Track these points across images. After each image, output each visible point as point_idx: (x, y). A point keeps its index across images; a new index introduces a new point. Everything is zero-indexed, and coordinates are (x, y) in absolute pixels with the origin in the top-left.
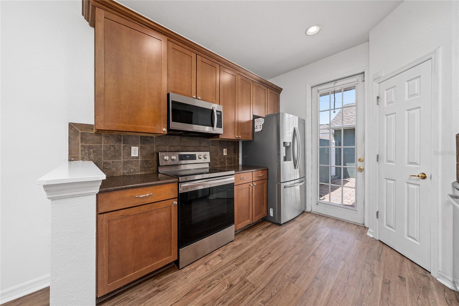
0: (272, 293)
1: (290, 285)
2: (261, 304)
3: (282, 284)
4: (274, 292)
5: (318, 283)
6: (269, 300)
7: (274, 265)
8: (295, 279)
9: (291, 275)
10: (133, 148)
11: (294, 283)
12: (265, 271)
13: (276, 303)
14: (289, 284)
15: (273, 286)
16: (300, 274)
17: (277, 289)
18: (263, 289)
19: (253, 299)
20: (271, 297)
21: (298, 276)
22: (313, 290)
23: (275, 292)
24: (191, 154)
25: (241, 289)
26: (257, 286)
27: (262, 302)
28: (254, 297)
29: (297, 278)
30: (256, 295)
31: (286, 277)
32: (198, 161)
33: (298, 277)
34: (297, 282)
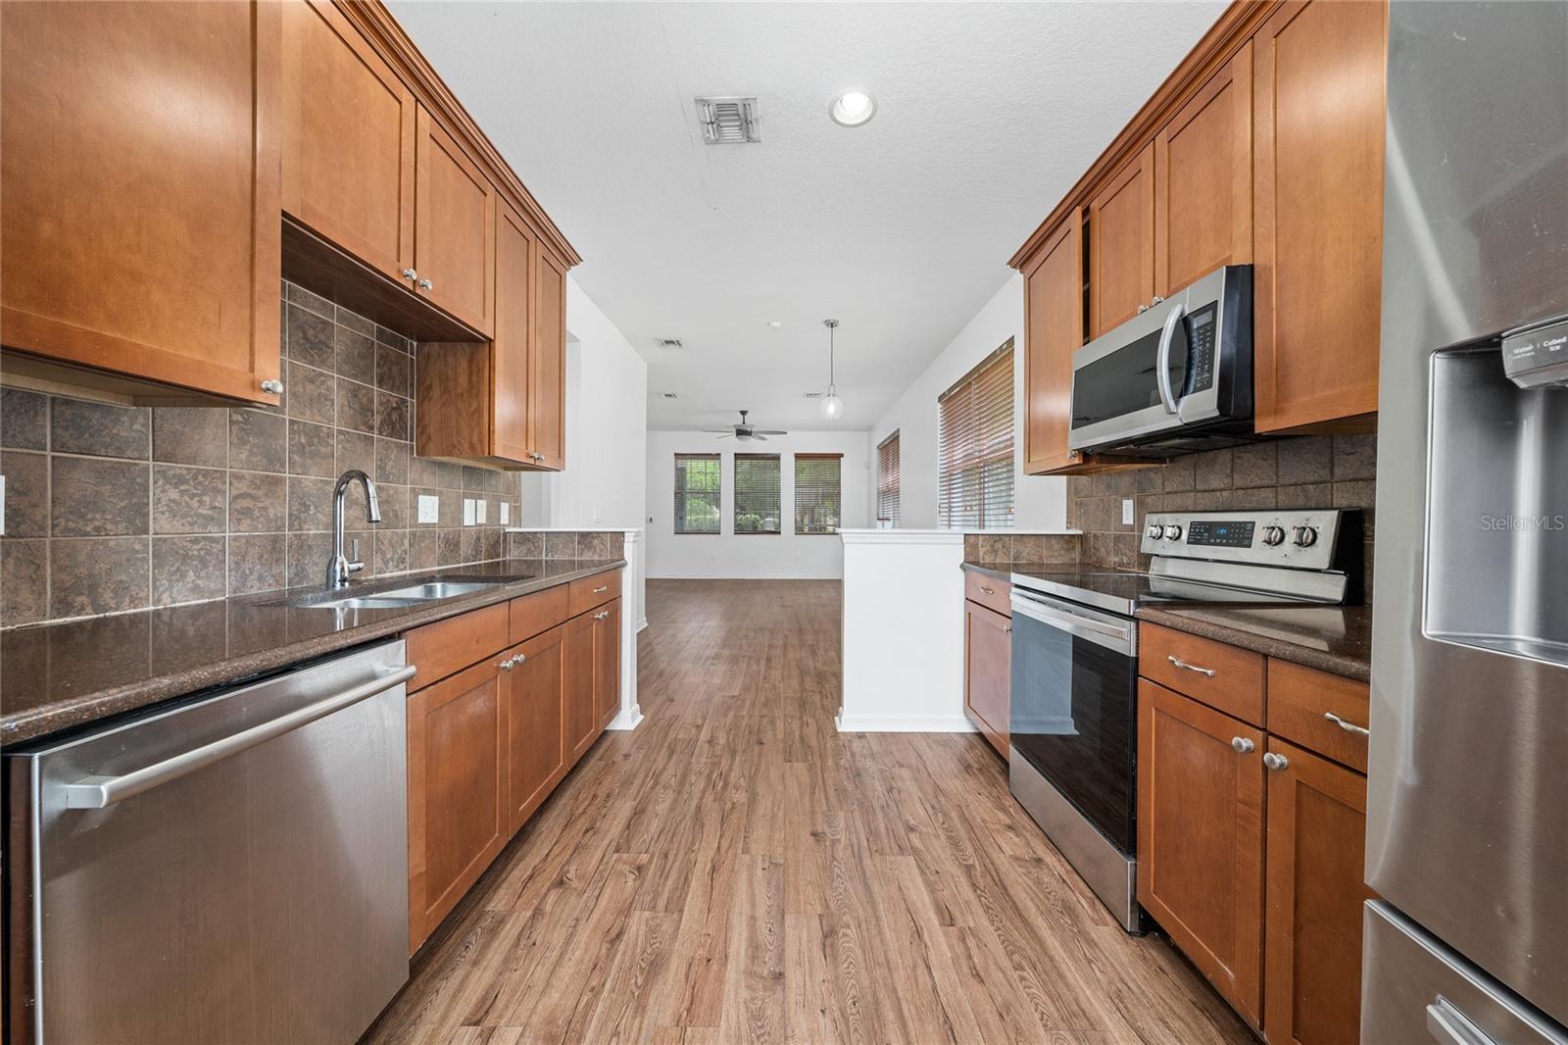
0: (840, 863)
1: (825, 906)
2: (838, 837)
3: (840, 894)
4: (836, 868)
5: (767, 959)
6: (832, 850)
7: (912, 936)
8: (825, 929)
9: (845, 935)
10: (1125, 502)
11: (821, 916)
12: (905, 900)
13: (818, 854)
14: (828, 907)
15: (851, 878)
16: (825, 957)
17: (838, 876)
18: (861, 860)
19: (855, 835)
20: (833, 857)
21: (827, 943)
22: (770, 930)
23: (836, 870)
24: (1236, 523)
25: (891, 835)
26: (877, 857)
27: (839, 840)
28: (858, 838)
29: (826, 937)
30: (859, 844)
31: (847, 918)
32: (1257, 552)
33: (824, 944)
34: (816, 923)
